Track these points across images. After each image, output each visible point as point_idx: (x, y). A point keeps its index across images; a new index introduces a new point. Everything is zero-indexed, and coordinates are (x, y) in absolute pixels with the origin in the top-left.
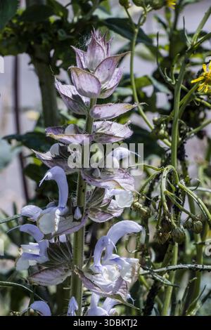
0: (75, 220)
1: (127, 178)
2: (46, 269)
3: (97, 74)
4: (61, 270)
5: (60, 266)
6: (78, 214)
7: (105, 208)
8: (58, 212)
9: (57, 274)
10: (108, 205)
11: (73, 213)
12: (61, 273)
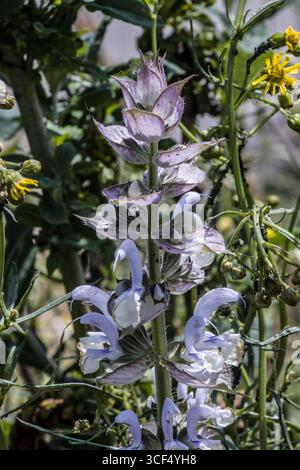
0: (156, 302)
1: (211, 235)
2: (123, 366)
3: (156, 111)
4: (141, 364)
5: (140, 359)
6: (160, 294)
7: (186, 276)
8: (137, 297)
9: (137, 370)
10: (189, 272)
11: (153, 293)
12: (142, 368)
